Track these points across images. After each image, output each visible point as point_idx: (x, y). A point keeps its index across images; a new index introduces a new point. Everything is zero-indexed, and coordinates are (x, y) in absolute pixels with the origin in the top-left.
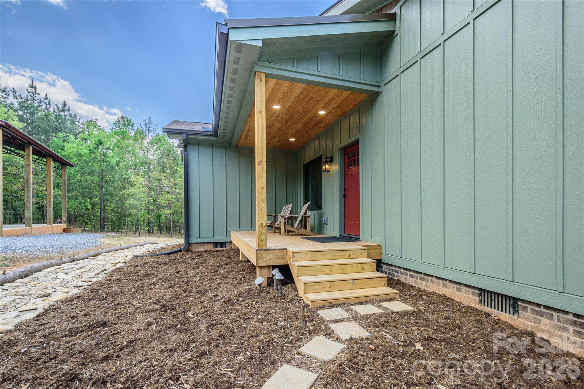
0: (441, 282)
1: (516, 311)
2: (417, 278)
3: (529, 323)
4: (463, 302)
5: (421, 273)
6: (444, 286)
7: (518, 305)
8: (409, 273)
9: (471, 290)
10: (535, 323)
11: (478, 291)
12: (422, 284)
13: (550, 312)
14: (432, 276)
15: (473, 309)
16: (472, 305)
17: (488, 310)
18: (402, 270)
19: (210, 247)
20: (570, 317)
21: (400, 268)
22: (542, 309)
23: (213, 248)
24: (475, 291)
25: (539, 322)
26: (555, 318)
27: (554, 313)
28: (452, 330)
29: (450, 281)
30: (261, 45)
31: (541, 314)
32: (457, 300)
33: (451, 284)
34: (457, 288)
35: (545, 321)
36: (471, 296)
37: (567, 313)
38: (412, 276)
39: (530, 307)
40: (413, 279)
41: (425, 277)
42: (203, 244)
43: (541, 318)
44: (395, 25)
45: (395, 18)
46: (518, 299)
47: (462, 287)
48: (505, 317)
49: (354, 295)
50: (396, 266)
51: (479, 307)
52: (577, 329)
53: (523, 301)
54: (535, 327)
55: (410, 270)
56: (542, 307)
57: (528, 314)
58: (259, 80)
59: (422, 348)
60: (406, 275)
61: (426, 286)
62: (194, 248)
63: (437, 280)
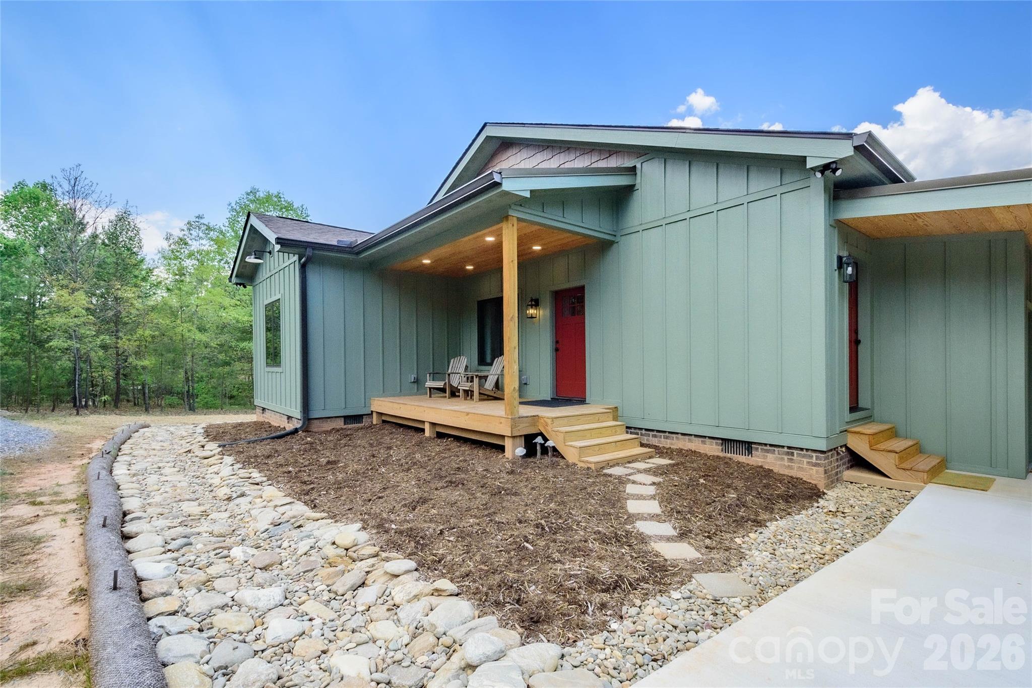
0: (687, 437)
1: (750, 452)
2: (661, 437)
3: (759, 460)
4: (708, 453)
5: (665, 432)
6: (690, 441)
7: (752, 447)
8: (651, 433)
9: (714, 441)
10: (764, 458)
11: (720, 441)
12: (667, 442)
13: (773, 448)
14: (677, 433)
15: (718, 457)
16: (716, 454)
17: (729, 455)
18: (644, 432)
19: (340, 424)
20: (786, 449)
21: (641, 429)
22: (768, 448)
23: (345, 424)
24: (718, 441)
25: (766, 457)
26: (776, 452)
27: (775, 449)
28: (714, 470)
29: (696, 436)
30: (529, 197)
31: (768, 451)
32: (702, 452)
33: (696, 439)
34: (702, 441)
35: (770, 456)
36: (714, 446)
37: (783, 447)
38: (655, 436)
39: (760, 447)
40: (656, 439)
41: (670, 435)
42: (329, 420)
43: (768, 454)
44: (636, 179)
45: (636, 172)
46: (752, 443)
47: (707, 440)
48: (743, 459)
49: (620, 456)
50: (635, 428)
51: (722, 454)
52: (789, 457)
53: (755, 443)
54: (764, 462)
55: (653, 430)
56: (768, 446)
57: (759, 453)
58: (511, 225)
59: (704, 482)
60: (649, 436)
61: (672, 444)
62: (316, 426)
63: (683, 437)
